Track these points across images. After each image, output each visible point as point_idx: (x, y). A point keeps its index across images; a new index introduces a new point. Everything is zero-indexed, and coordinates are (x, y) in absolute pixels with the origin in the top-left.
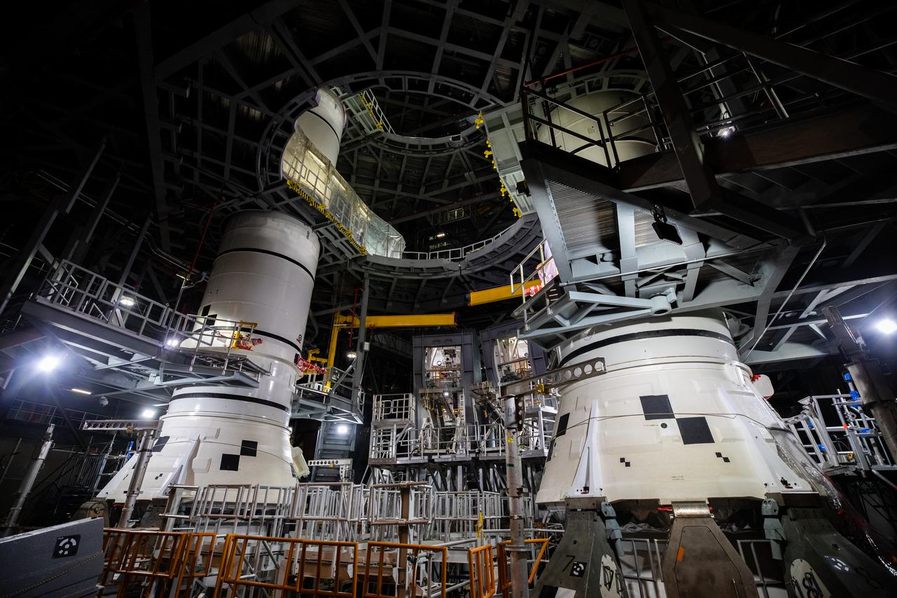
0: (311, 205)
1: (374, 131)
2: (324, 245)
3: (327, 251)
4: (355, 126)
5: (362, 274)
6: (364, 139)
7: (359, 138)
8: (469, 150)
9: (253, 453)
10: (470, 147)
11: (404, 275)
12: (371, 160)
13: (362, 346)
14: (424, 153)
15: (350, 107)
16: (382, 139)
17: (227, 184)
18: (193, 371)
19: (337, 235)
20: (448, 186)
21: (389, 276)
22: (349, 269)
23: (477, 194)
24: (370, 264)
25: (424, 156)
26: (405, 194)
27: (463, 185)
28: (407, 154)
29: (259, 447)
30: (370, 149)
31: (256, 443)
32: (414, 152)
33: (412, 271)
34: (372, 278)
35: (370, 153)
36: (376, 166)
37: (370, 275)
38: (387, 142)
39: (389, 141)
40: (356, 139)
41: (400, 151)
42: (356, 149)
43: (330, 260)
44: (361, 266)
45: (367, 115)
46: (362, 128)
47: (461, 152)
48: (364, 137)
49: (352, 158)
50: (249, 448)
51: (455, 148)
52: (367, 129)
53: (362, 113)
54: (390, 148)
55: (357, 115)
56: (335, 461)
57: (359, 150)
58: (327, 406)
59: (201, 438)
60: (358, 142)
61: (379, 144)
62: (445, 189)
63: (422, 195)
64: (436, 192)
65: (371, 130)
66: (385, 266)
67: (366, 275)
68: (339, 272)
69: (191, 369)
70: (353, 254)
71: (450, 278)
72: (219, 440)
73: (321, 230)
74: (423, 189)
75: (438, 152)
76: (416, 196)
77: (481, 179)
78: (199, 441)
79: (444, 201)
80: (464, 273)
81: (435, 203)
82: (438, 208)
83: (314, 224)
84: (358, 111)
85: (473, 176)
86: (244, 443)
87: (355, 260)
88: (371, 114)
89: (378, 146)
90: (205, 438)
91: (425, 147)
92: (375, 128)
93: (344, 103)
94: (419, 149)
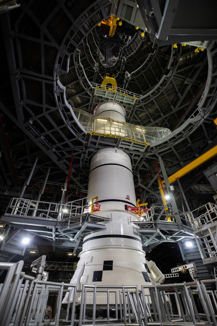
0: (105, 137)
1: (134, 101)
2: (128, 152)
3: (131, 154)
4: (127, 106)
5: (154, 156)
6: (134, 108)
7: (132, 109)
8: (177, 70)
9: (111, 268)
10: (176, 69)
11: (175, 143)
12: (144, 114)
13: (169, 189)
14: (159, 91)
15: (120, 100)
16: (139, 102)
17: (74, 149)
18: (70, 228)
19: (129, 144)
20: (182, 95)
21: (168, 148)
22: (147, 157)
23: (200, 86)
24: (154, 148)
25: (160, 93)
26: (167, 116)
27: (188, 88)
28: (153, 99)
29: (114, 264)
30: (138, 109)
31: (112, 261)
32: (155, 95)
33: (177, 137)
34: (162, 155)
35: (141, 111)
36: (147, 115)
37: (159, 153)
38: (142, 101)
39: (142, 100)
40: (131, 110)
41: (150, 100)
42: (134, 114)
43: (137, 158)
44: (151, 152)
45: (127, 97)
46: (130, 104)
47: (174, 76)
48: (133, 107)
49: (135, 118)
50: (108, 265)
51: (170, 77)
52: (132, 103)
53: (125, 98)
54: (145, 102)
55: (124, 101)
56: (185, 266)
57: (136, 114)
58: (156, 229)
59: (85, 263)
60: (133, 111)
61: (140, 104)
62: (182, 98)
63: (175, 110)
64: (179, 103)
65: (133, 102)
66: (161, 144)
67: (157, 155)
68: (144, 161)
69: (68, 227)
70: (143, 149)
71: (201, 126)
72: (93, 263)
73: (120, 146)
74: (172, 107)
75: (165, 86)
76: (172, 113)
77: (195, 78)
78: (84, 265)
79: (187, 104)
80: (205, 117)
81: (183, 109)
82: (187, 109)
83: (114, 145)
84: (123, 99)
85: (190, 80)
86: (106, 262)
87: (146, 151)
88: (128, 96)
89: (140, 105)
90: (87, 263)
91: (158, 88)
92: (134, 100)
93: (116, 101)
94: (156, 92)
